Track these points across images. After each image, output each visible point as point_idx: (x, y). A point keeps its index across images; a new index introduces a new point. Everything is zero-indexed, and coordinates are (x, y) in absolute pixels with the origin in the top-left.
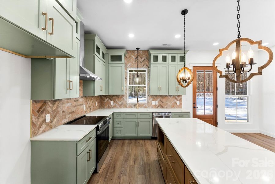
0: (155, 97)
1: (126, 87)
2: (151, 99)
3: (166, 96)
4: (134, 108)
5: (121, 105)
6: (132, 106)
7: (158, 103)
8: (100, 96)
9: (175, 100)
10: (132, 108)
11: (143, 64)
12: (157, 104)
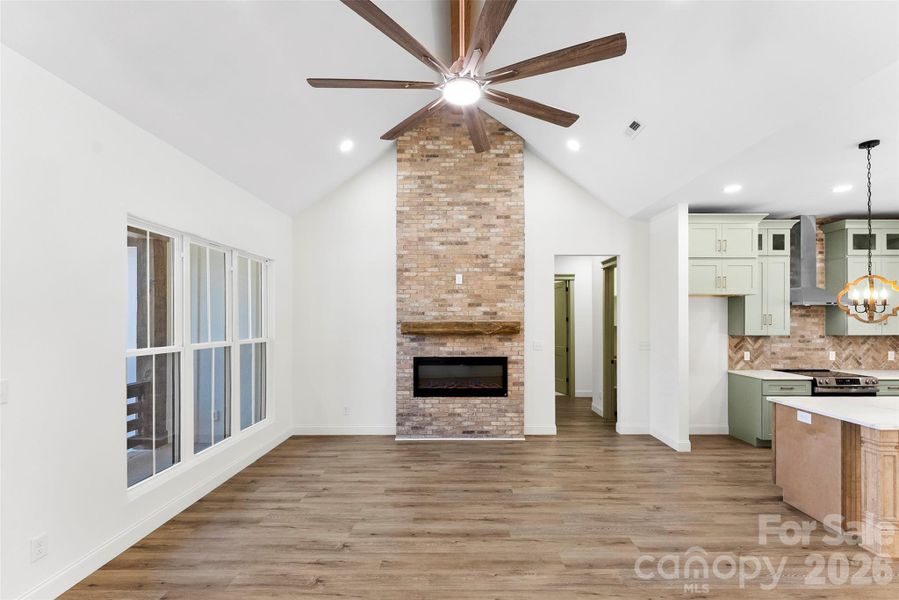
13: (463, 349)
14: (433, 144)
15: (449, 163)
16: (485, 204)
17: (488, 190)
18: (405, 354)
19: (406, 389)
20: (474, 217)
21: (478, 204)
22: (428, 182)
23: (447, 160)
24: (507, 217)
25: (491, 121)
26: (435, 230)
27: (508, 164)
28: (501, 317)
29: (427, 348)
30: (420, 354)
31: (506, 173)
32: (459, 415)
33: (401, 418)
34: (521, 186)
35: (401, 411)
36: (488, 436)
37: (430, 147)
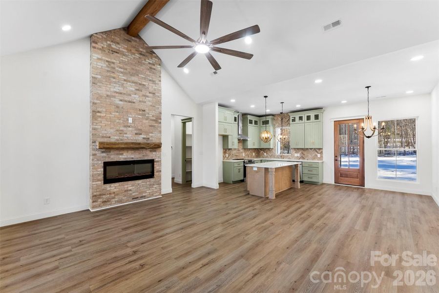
0: (297, 150)
1: (275, 142)
2: (294, 152)
3: (307, 149)
5: (271, 156)
6: (279, 157)
8: (258, 149)
9: (316, 153)
12: (299, 155)
13: (132, 156)
14: (115, 45)
15: (124, 59)
16: (143, 85)
17: (145, 78)
18: (98, 160)
19: (99, 180)
20: (138, 90)
21: (140, 84)
22: (112, 65)
23: (124, 57)
24: (154, 94)
25: (147, 46)
26: (117, 93)
27: (154, 69)
28: (151, 140)
29: (112, 157)
30: (107, 160)
31: (153, 73)
32: (130, 190)
33: (95, 198)
34: (160, 81)
35: (95, 194)
36: (145, 198)
37: (114, 46)
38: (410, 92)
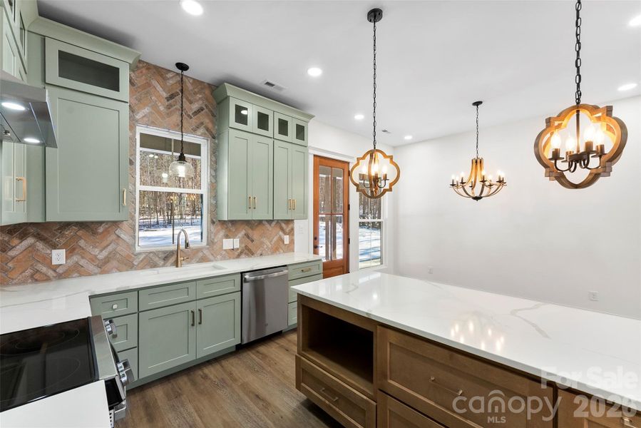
0: (231, 226)
1: (132, 193)
2: (222, 233)
3: (260, 222)
4: (163, 266)
5: (107, 260)
6: (156, 259)
7: (241, 242)
9: (281, 233)
10: (154, 266)
11: (194, 121)
12: (237, 245)
38: (408, 138)
